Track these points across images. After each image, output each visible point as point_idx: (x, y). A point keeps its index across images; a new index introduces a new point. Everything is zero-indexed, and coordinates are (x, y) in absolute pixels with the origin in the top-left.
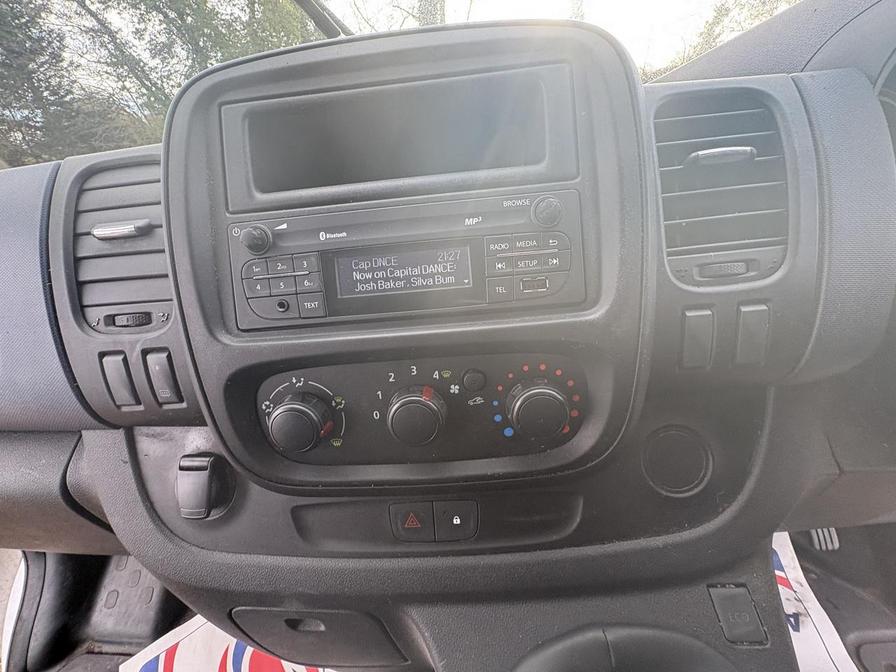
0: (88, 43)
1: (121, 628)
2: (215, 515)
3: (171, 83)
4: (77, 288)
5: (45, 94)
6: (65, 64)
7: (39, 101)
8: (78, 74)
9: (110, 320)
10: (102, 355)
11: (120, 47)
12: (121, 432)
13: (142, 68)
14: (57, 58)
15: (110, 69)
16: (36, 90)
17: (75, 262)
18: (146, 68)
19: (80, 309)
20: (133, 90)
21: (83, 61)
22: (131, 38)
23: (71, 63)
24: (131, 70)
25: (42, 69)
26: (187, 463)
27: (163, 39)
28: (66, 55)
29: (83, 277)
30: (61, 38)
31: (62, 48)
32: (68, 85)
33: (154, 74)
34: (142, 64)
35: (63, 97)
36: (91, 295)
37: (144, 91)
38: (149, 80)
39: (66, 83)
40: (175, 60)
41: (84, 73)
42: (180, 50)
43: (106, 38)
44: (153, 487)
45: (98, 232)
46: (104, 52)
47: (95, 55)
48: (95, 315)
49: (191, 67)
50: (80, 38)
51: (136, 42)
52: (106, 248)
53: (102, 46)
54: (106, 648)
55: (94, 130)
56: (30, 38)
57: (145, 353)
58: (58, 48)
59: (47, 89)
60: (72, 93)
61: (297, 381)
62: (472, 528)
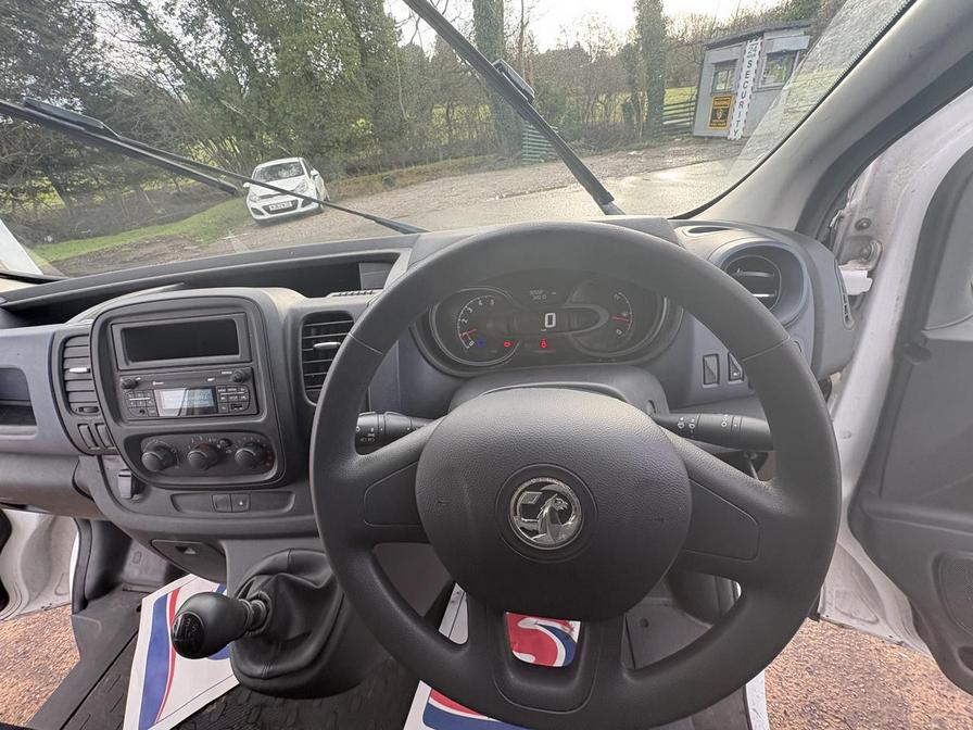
0: (119, 20)
1: (144, 576)
2: (136, 497)
3: (206, 61)
4: (66, 394)
5: (82, 80)
6: (98, 46)
7: (76, 89)
8: (111, 56)
9: (81, 409)
10: (79, 425)
11: (151, 23)
12: (96, 457)
13: (176, 47)
14: (89, 39)
15: (143, 49)
16: (72, 76)
17: (64, 383)
18: (180, 46)
19: (68, 404)
20: (168, 72)
21: (116, 42)
22: (161, 12)
23: (105, 44)
24: (165, 49)
25: (76, 53)
26: (122, 473)
27: (194, 11)
28: (98, 35)
29: (68, 389)
30: (92, 16)
31: (94, 27)
32: (103, 69)
33: (188, 53)
34: (175, 41)
35: (100, 82)
36: (72, 398)
37: (179, 72)
38: (184, 60)
39: (101, 67)
40: (208, 36)
41: (118, 54)
42: (212, 23)
43: (137, 14)
44: (112, 484)
45: (71, 370)
46: (136, 30)
47: (127, 33)
48: (75, 407)
49: (225, 42)
50: (111, 15)
51: (167, 18)
52: (77, 377)
53: (133, 23)
54: (134, 588)
55: (132, 119)
56: (62, 19)
57: (96, 425)
58: (91, 28)
59: (83, 74)
60: (107, 77)
61: (155, 441)
62: (247, 507)
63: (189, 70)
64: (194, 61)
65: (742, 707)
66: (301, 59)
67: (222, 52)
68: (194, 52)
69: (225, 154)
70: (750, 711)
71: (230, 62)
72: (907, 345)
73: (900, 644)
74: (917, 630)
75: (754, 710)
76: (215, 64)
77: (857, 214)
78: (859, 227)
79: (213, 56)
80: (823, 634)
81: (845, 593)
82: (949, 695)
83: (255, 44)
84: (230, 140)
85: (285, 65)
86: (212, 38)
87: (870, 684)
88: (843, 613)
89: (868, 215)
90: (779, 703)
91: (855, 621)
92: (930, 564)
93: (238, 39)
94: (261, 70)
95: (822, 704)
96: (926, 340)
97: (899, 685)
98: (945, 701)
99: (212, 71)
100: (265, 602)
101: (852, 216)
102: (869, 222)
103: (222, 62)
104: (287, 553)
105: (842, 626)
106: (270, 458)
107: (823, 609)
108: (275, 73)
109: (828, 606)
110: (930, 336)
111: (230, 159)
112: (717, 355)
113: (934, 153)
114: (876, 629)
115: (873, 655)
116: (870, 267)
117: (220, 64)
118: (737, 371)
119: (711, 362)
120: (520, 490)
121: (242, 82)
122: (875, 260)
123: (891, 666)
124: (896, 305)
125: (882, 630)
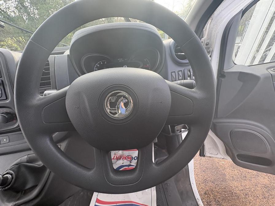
62: (8, 141)
63: (3, 13)
64: (5, 10)
65: (189, 183)
66: (46, 13)
67: (16, 8)
68: (5, 7)
69: (20, 42)
70: (191, 183)
71: (19, 11)
72: (220, 75)
73: (223, 159)
74: (227, 153)
75: (192, 183)
76: (14, 12)
77: (206, 41)
78: (207, 45)
79: (12, 9)
80: (206, 161)
81: (210, 148)
82: (234, 170)
83: (29, 6)
84: (21, 37)
85: (41, 14)
86: (12, 3)
87: (217, 171)
88: (210, 154)
89: (208, 41)
90: (198, 181)
91: (213, 155)
92: (229, 134)
93: (22, 4)
94: (32, 15)
95: (207, 179)
96: (224, 72)
97: (223, 170)
98: (233, 172)
99: (13, 14)
100: (11, 174)
101: (205, 42)
102: (208, 43)
103: (16, 11)
104: (26, 156)
105: (210, 157)
106: (15, 118)
107: (206, 153)
108: (37, 17)
109: (206, 152)
110: (225, 71)
111: (21, 43)
112: (175, 72)
113: (222, 22)
114: (218, 156)
115: (217, 164)
116: (210, 55)
117: (16, 12)
118: (181, 77)
119: (173, 74)
120: (108, 96)
121: (25, 18)
122: (211, 53)
123: (221, 166)
124: (217, 64)
125: (219, 156)
